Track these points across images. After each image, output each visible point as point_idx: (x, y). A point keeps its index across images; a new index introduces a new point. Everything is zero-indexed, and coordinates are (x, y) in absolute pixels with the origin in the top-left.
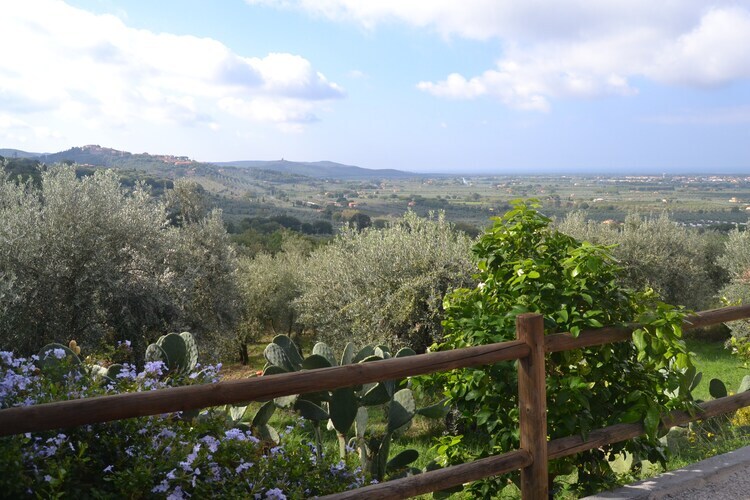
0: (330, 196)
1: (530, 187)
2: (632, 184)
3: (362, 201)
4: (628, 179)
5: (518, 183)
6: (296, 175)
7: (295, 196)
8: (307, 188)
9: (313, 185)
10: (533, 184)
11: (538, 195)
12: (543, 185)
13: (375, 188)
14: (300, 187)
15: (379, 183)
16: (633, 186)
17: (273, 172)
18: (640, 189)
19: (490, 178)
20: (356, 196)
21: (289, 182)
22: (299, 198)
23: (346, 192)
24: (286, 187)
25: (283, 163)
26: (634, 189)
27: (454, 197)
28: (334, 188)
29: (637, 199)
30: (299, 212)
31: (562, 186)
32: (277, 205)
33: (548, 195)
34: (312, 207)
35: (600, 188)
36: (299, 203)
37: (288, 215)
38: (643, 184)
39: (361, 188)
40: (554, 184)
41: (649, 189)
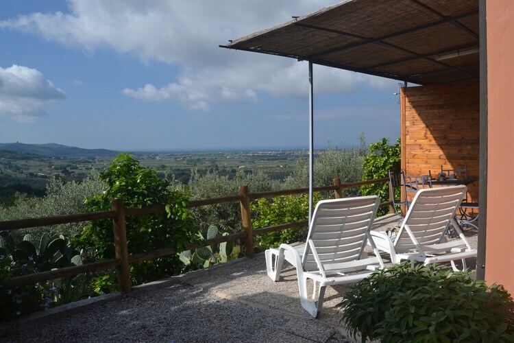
0: (56, 169)
1: (199, 159)
2: (262, 156)
3: (81, 172)
4: (260, 153)
5: (191, 157)
6: (29, 154)
7: (28, 169)
8: (38, 163)
9: (43, 161)
10: (201, 158)
11: (204, 165)
12: (207, 158)
13: (91, 162)
14: (31, 162)
15: (93, 159)
16: (262, 158)
17: (10, 152)
18: (267, 160)
19: (171, 155)
20: (76, 168)
21: (23, 159)
22: (31, 171)
23: (68, 166)
24: (20, 163)
25: (18, 145)
26: (264, 160)
27: (148, 168)
28: (59, 163)
29: (265, 166)
30: (31, 181)
31: (219, 159)
32: (14, 176)
33: (210, 165)
34: (42, 176)
35: (243, 160)
36: (31, 174)
37: (22, 183)
38: (268, 156)
39: (80, 162)
40: (214, 158)
41: (272, 160)
